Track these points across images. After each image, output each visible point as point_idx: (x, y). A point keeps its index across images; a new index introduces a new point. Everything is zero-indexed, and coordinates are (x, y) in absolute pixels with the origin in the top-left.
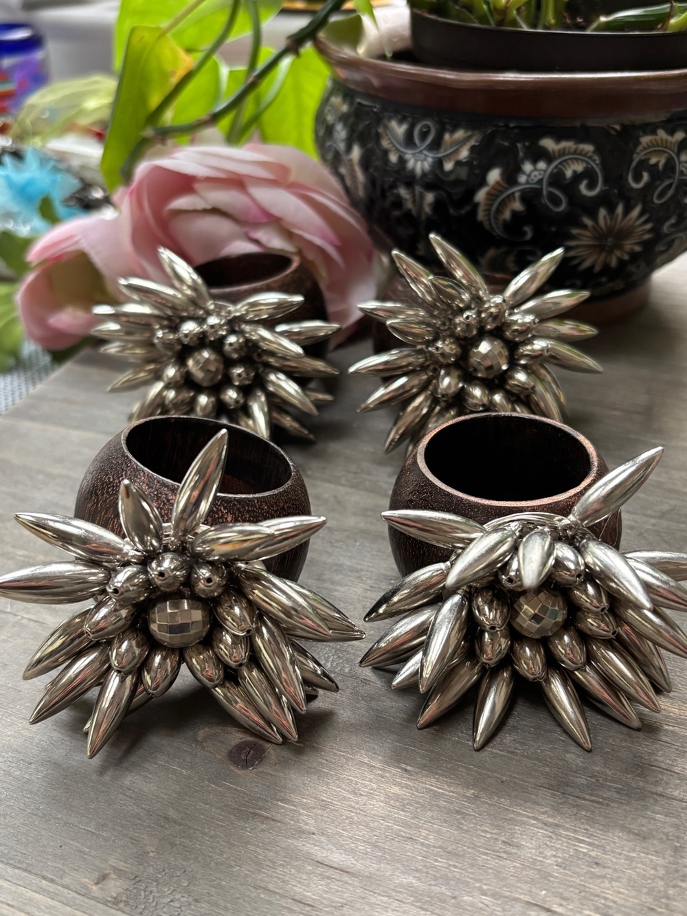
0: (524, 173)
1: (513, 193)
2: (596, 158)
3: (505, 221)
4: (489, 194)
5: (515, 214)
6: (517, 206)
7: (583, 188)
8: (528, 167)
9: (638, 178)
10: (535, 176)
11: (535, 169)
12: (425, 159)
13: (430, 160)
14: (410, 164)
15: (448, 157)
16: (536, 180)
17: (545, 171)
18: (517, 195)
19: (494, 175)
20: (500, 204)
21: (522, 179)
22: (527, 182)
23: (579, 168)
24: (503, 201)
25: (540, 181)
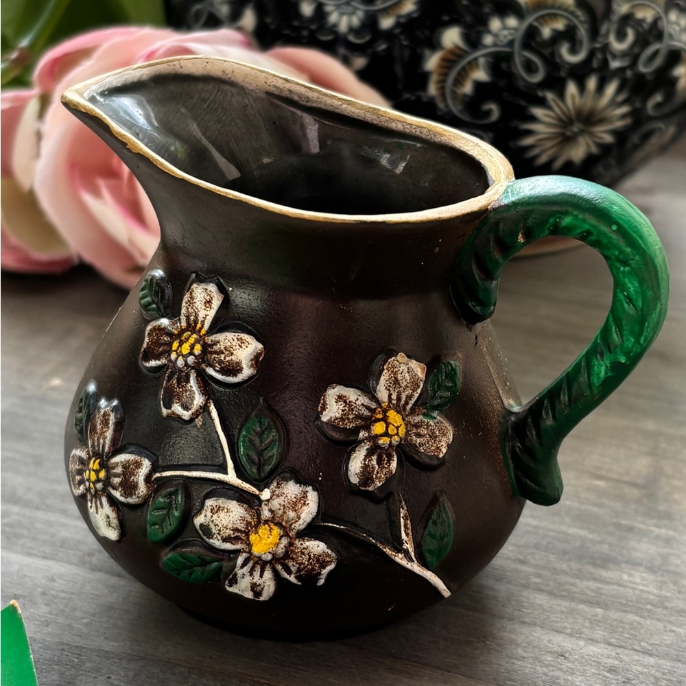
0: (489, 32)
1: (476, 59)
2: (579, 13)
3: (465, 95)
4: (444, 60)
5: (478, 85)
6: (481, 75)
7: (564, 51)
8: (495, 24)
9: (621, 36)
10: (505, 36)
11: (505, 28)
12: (353, 13)
13: (360, 14)
14: (333, 18)
15: (386, 11)
16: (506, 40)
17: (515, 29)
18: (482, 61)
19: (452, 37)
20: (459, 74)
21: (488, 40)
22: (495, 45)
23: (560, 25)
24: (464, 69)
25: (511, 43)
